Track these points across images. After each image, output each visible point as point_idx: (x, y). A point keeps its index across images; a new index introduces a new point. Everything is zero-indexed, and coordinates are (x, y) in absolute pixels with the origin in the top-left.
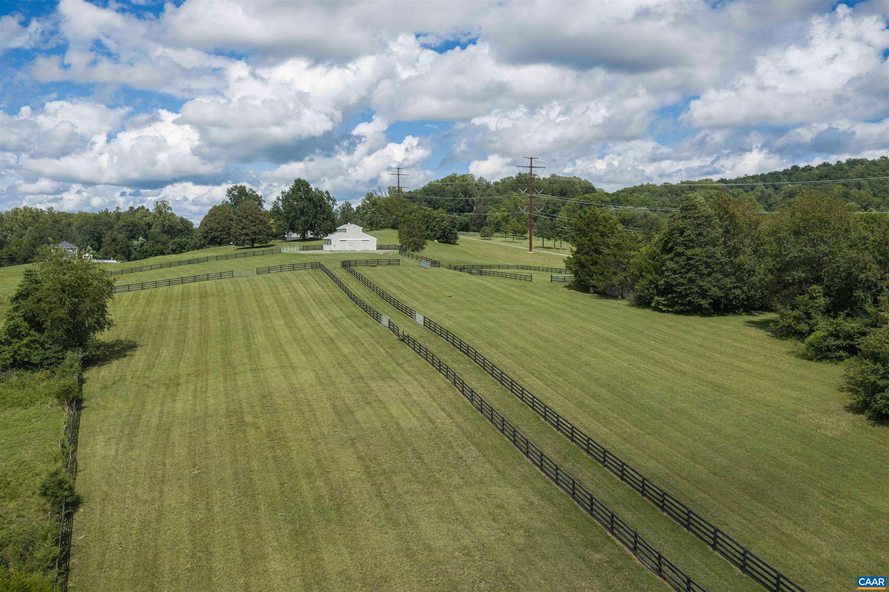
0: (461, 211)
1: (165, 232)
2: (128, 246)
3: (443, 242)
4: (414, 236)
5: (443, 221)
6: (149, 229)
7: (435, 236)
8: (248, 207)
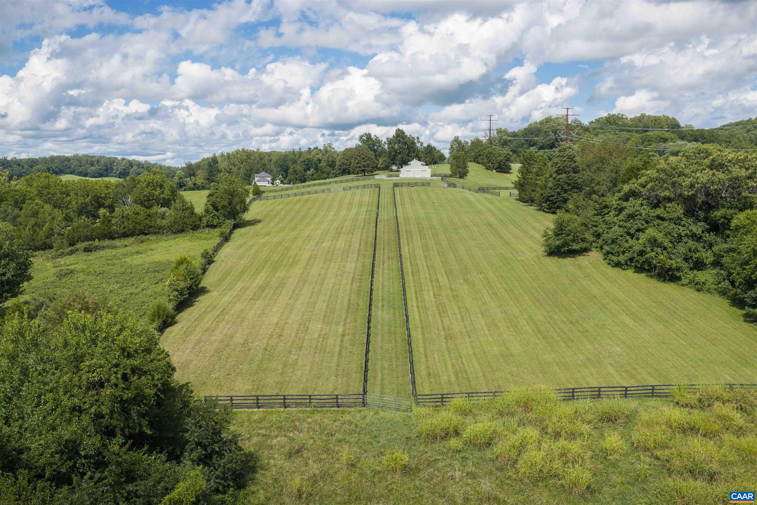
1: (330, 166)
2: (304, 175)
3: (499, 172)
4: (459, 168)
5: (499, 156)
6: (320, 163)
7: (494, 167)
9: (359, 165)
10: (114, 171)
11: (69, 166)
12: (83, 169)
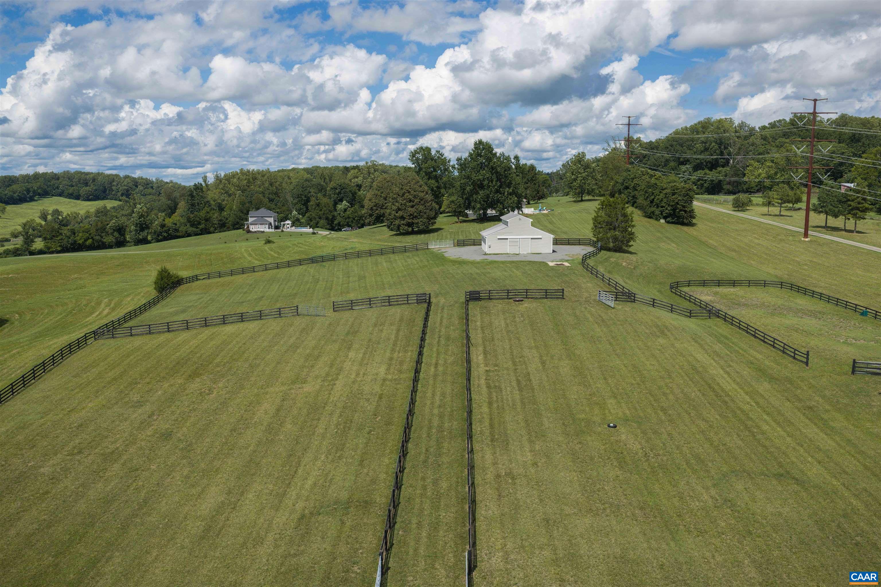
0: (713, 165)
2: (330, 212)
3: (672, 223)
4: (615, 229)
5: (674, 194)
6: (358, 191)
7: (662, 214)
8: (406, 181)
9: (400, 213)
10: (113, 193)
11: (56, 185)
12: (74, 190)
